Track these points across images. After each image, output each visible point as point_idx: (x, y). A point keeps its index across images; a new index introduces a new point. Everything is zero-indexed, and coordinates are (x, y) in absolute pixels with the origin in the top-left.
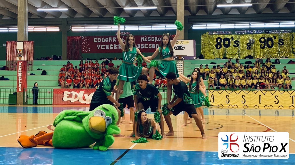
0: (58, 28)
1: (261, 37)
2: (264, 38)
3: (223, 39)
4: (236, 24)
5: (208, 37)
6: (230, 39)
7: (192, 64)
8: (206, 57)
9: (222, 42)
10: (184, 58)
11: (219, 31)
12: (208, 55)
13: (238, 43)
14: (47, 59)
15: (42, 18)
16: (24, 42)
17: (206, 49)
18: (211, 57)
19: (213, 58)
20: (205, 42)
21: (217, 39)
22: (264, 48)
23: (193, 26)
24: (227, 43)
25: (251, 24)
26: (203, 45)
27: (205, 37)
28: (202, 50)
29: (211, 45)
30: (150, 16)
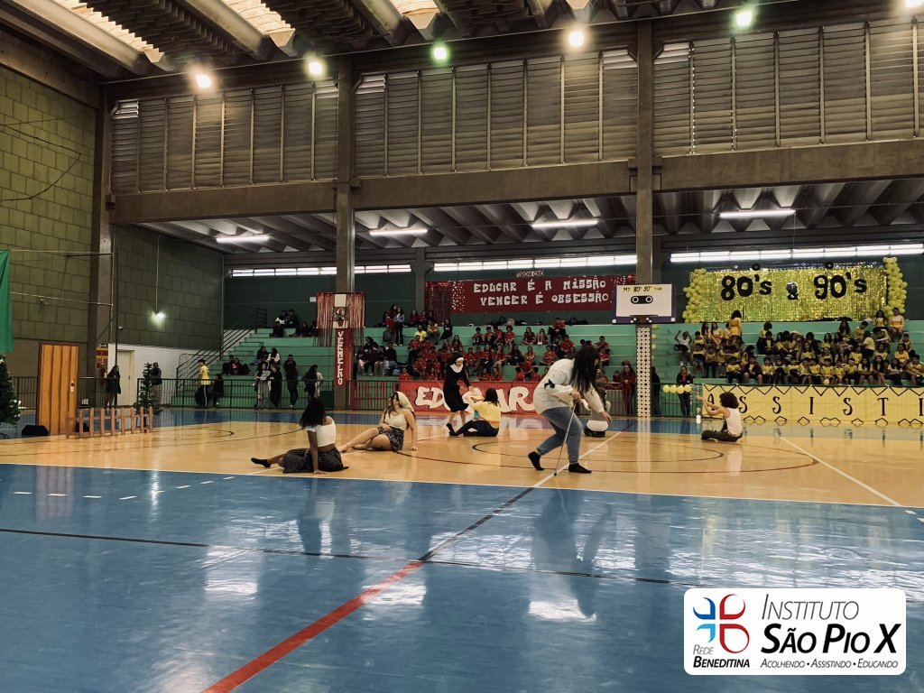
0: (408, 266)
1: (818, 275)
2: (825, 277)
3: (737, 280)
4: (762, 250)
6: (751, 279)
9: (736, 285)
10: (650, 319)
13: (770, 286)
15: (380, 248)
16: (349, 293)
21: (725, 279)
22: (824, 298)
23: (673, 256)
24: (745, 286)
25: (795, 251)
30: (585, 238)
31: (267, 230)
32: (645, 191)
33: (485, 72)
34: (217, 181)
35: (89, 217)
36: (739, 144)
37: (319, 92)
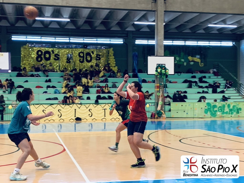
1: (80, 52)
2: (83, 53)
3: (43, 52)
4: (56, 37)
6: (50, 52)
9: (43, 55)
11: (40, 43)
13: (59, 57)
17: (26, 62)
20: (25, 54)
21: (38, 52)
22: (83, 62)
23: (12, 37)
24: (47, 56)
25: (71, 39)
26: (23, 57)
27: (25, 49)
28: (22, 63)
29: (31, 57)
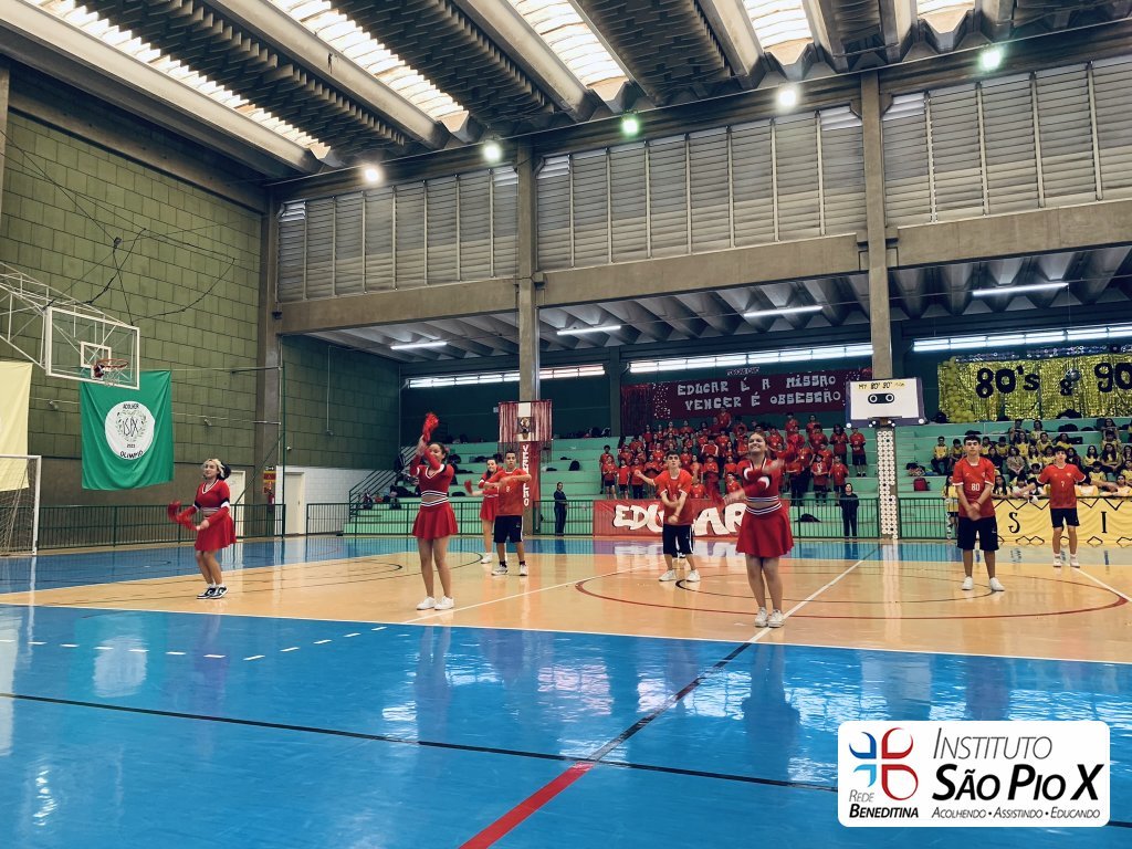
0: (602, 368)
1: (1098, 363)
2: (1108, 365)
3: (995, 373)
4: (1027, 333)
5: (954, 369)
6: (1013, 371)
7: (916, 436)
8: (952, 419)
9: (994, 379)
10: (893, 421)
11: (986, 352)
12: (958, 412)
13: (1037, 381)
14: (580, 435)
15: (568, 349)
16: (533, 402)
17: (952, 399)
18: (967, 418)
19: (971, 419)
20: (948, 381)
21: (981, 373)
22: (1110, 391)
23: (916, 343)
24: (1006, 381)
25: (1070, 332)
26: (944, 389)
27: (948, 370)
28: (941, 403)
29: (964, 387)
30: (808, 327)
31: (445, 335)
32: (879, 268)
33: (683, 144)
34: (389, 284)
35: (255, 328)
36: (993, 207)
37: (496, 179)
